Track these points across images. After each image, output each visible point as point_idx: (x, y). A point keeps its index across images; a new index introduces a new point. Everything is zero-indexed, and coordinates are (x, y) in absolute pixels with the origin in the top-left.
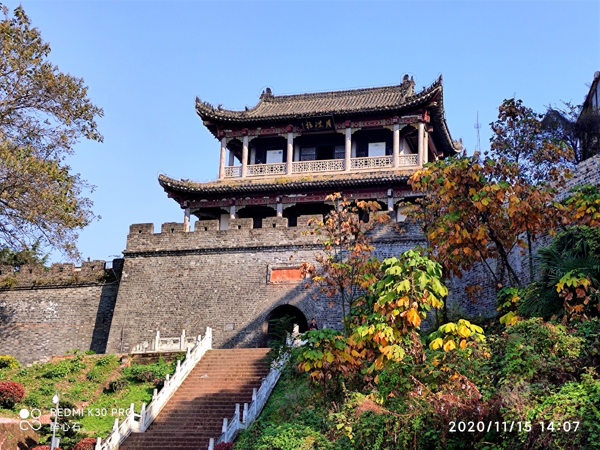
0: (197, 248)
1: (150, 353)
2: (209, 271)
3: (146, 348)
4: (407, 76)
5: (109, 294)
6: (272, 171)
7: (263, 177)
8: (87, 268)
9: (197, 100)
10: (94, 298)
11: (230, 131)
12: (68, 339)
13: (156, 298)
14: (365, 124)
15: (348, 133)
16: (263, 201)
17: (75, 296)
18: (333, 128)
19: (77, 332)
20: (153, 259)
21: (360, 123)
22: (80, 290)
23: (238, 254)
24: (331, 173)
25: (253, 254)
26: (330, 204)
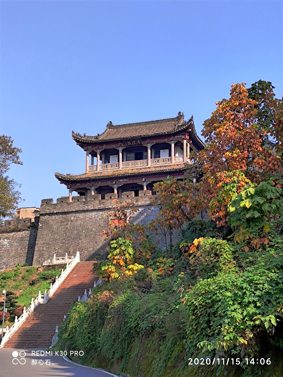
0: (74, 210)
1: (51, 265)
2: (80, 221)
3: (49, 263)
4: (180, 112)
5: (34, 234)
6: (112, 167)
7: (108, 171)
8: (22, 222)
9: (73, 132)
10: (26, 237)
11: (90, 147)
12: (15, 258)
13: (56, 236)
14: (157, 141)
15: (149, 146)
16: (107, 184)
17: (17, 236)
18: (141, 144)
19: (19, 254)
20: (53, 217)
21: (154, 140)
22: (19, 233)
23: (94, 213)
24: (141, 167)
25: (101, 212)
26: (140, 184)
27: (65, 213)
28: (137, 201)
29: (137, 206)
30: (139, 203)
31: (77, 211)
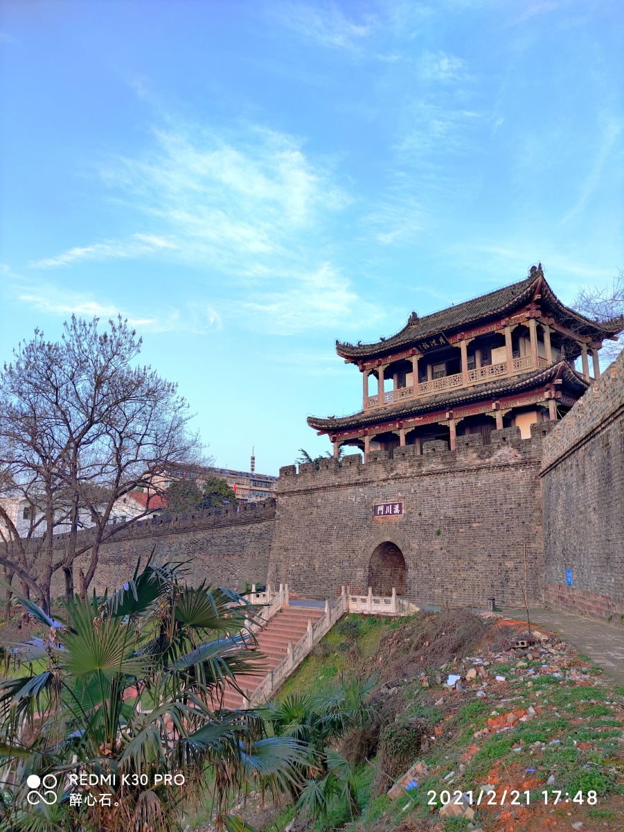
0: (321, 486)
2: (330, 507)
4: (534, 268)
6: (402, 395)
7: (396, 403)
11: (369, 363)
14: (477, 332)
15: (463, 345)
16: (388, 428)
18: (448, 344)
20: (294, 498)
21: (472, 332)
23: (350, 490)
24: (451, 390)
25: (361, 490)
26: (443, 424)
27: (308, 491)
28: (420, 465)
29: (420, 475)
30: (424, 470)
31: (324, 488)
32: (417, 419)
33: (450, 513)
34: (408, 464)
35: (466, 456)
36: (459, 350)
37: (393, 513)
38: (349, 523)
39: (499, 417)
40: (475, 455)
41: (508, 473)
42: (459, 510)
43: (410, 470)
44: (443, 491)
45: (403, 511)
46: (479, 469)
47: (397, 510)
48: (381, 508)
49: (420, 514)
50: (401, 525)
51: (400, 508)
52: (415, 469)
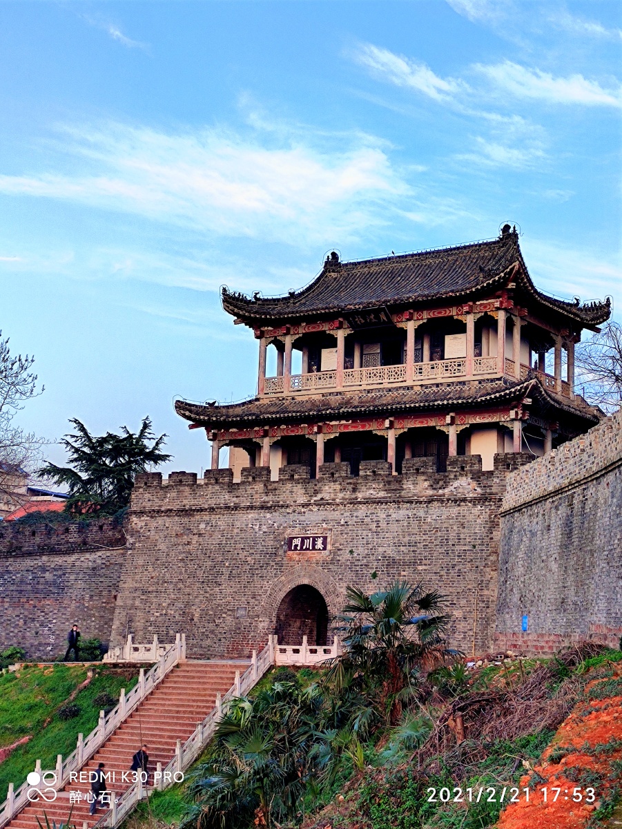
0: (206, 507)
1: (121, 663)
2: (220, 537)
3: (118, 656)
6: (319, 382)
8: (95, 528)
9: (225, 291)
10: (104, 566)
11: (270, 328)
13: (163, 571)
14: (431, 314)
15: (411, 327)
16: (300, 431)
18: (390, 321)
19: (86, 610)
20: (160, 520)
21: (425, 312)
22: (87, 555)
23: (252, 515)
24: (390, 386)
25: (268, 515)
26: (379, 433)
27: (185, 512)
28: (354, 490)
29: (354, 502)
30: (360, 496)
31: (212, 509)
32: (343, 422)
33: (390, 552)
34: (338, 487)
35: (415, 484)
36: (405, 332)
37: (314, 549)
38: (249, 559)
39: (452, 433)
40: (426, 484)
41: (464, 509)
42: (402, 548)
43: (341, 495)
44: (383, 525)
45: (329, 547)
46: (430, 502)
47: (319, 545)
48: (297, 542)
49: (351, 552)
50: (325, 564)
51: (324, 543)
52: (348, 495)
